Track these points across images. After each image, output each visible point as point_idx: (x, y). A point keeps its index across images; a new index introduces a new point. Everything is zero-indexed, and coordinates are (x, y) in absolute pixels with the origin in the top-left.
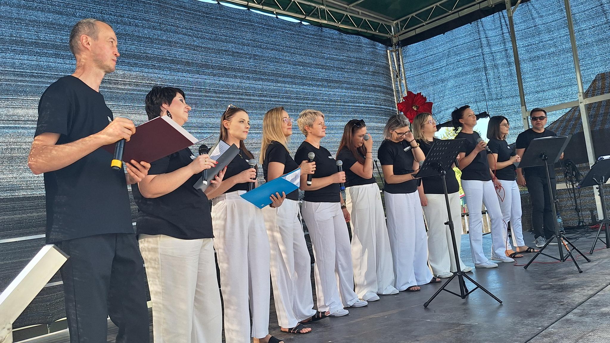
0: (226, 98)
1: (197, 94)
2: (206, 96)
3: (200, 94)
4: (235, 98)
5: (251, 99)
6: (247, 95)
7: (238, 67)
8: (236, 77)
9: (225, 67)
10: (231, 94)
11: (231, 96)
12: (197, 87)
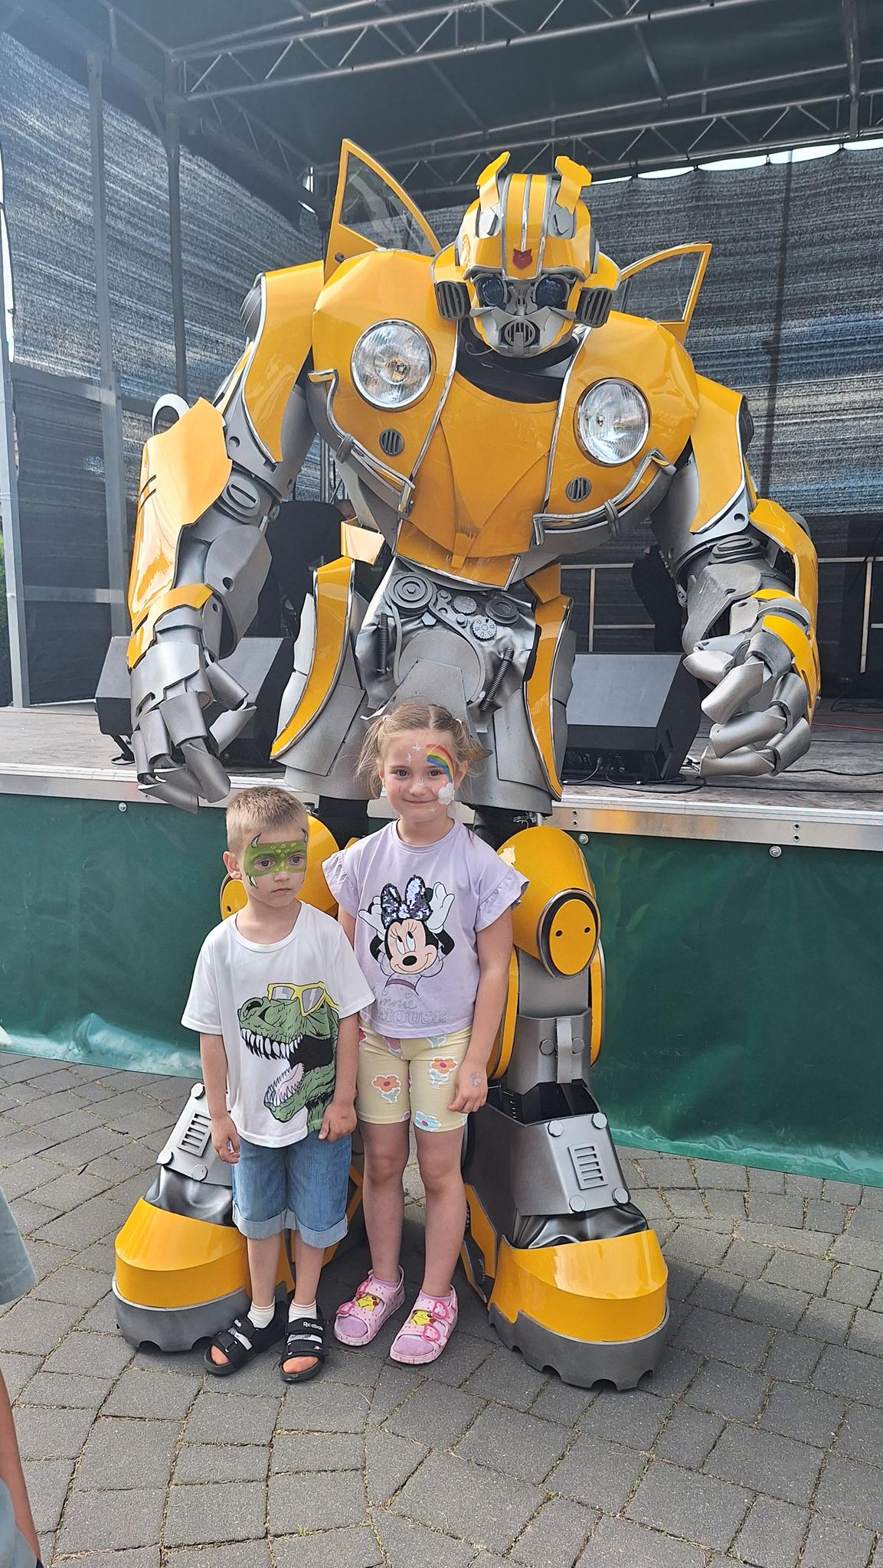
0: (792, 359)
1: (729, 361)
2: (746, 363)
3: (735, 361)
4: (812, 357)
5: (852, 353)
6: (845, 346)
7: (836, 292)
8: (823, 313)
9: (802, 298)
10: (802, 350)
11: (804, 354)
12: (731, 349)
